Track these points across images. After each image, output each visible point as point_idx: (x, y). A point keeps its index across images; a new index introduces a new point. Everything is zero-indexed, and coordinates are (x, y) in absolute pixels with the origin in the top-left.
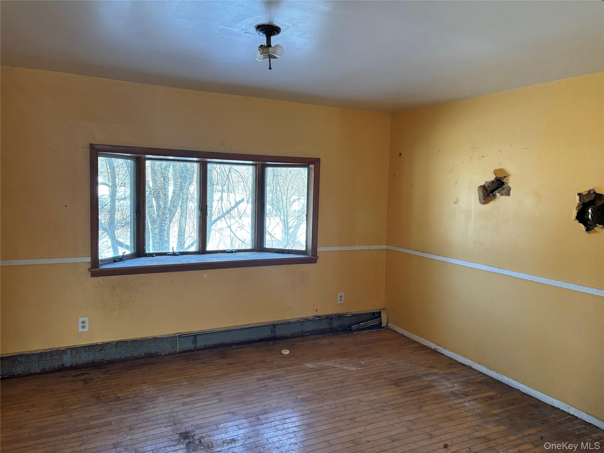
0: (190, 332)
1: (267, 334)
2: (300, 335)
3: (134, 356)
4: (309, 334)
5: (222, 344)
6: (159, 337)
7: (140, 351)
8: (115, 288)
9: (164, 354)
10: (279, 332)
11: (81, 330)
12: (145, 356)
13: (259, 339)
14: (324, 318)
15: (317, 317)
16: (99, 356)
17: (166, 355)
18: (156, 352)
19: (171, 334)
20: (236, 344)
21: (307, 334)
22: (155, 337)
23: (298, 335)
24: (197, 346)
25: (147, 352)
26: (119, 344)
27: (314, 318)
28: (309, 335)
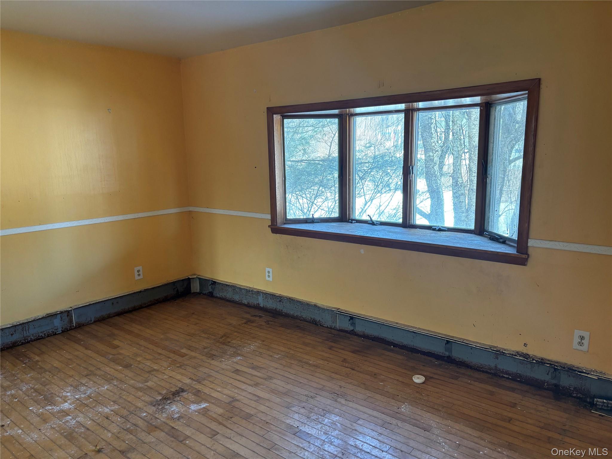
0: (346, 311)
1: (439, 349)
2: (492, 371)
3: (303, 317)
4: (510, 377)
5: (381, 338)
6: (319, 305)
7: (306, 315)
8: (288, 247)
9: (326, 326)
10: (456, 354)
11: (267, 278)
12: (311, 321)
13: (427, 352)
14: (534, 361)
15: (520, 356)
16: (279, 307)
17: (327, 327)
18: (319, 320)
19: (330, 307)
20: (395, 345)
21: (505, 376)
22: (316, 304)
23: (489, 371)
24: (355, 330)
25: (313, 317)
26: (291, 300)
27: (515, 355)
28: (508, 378)
